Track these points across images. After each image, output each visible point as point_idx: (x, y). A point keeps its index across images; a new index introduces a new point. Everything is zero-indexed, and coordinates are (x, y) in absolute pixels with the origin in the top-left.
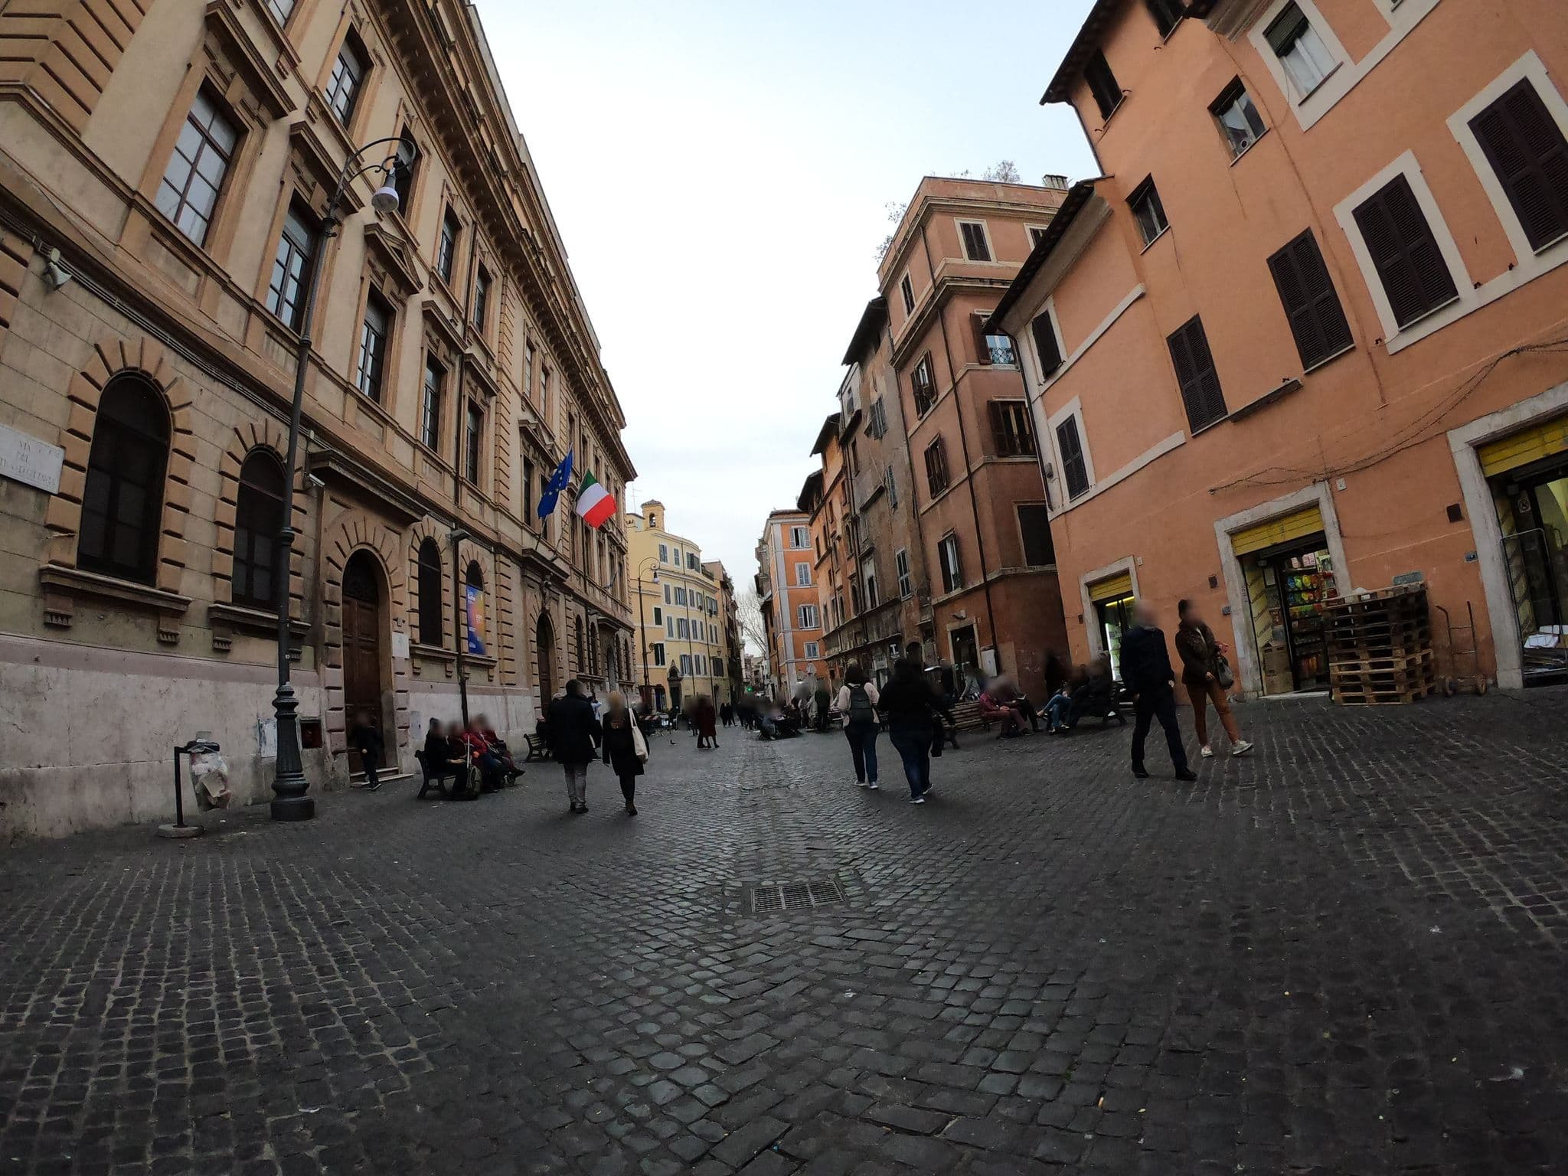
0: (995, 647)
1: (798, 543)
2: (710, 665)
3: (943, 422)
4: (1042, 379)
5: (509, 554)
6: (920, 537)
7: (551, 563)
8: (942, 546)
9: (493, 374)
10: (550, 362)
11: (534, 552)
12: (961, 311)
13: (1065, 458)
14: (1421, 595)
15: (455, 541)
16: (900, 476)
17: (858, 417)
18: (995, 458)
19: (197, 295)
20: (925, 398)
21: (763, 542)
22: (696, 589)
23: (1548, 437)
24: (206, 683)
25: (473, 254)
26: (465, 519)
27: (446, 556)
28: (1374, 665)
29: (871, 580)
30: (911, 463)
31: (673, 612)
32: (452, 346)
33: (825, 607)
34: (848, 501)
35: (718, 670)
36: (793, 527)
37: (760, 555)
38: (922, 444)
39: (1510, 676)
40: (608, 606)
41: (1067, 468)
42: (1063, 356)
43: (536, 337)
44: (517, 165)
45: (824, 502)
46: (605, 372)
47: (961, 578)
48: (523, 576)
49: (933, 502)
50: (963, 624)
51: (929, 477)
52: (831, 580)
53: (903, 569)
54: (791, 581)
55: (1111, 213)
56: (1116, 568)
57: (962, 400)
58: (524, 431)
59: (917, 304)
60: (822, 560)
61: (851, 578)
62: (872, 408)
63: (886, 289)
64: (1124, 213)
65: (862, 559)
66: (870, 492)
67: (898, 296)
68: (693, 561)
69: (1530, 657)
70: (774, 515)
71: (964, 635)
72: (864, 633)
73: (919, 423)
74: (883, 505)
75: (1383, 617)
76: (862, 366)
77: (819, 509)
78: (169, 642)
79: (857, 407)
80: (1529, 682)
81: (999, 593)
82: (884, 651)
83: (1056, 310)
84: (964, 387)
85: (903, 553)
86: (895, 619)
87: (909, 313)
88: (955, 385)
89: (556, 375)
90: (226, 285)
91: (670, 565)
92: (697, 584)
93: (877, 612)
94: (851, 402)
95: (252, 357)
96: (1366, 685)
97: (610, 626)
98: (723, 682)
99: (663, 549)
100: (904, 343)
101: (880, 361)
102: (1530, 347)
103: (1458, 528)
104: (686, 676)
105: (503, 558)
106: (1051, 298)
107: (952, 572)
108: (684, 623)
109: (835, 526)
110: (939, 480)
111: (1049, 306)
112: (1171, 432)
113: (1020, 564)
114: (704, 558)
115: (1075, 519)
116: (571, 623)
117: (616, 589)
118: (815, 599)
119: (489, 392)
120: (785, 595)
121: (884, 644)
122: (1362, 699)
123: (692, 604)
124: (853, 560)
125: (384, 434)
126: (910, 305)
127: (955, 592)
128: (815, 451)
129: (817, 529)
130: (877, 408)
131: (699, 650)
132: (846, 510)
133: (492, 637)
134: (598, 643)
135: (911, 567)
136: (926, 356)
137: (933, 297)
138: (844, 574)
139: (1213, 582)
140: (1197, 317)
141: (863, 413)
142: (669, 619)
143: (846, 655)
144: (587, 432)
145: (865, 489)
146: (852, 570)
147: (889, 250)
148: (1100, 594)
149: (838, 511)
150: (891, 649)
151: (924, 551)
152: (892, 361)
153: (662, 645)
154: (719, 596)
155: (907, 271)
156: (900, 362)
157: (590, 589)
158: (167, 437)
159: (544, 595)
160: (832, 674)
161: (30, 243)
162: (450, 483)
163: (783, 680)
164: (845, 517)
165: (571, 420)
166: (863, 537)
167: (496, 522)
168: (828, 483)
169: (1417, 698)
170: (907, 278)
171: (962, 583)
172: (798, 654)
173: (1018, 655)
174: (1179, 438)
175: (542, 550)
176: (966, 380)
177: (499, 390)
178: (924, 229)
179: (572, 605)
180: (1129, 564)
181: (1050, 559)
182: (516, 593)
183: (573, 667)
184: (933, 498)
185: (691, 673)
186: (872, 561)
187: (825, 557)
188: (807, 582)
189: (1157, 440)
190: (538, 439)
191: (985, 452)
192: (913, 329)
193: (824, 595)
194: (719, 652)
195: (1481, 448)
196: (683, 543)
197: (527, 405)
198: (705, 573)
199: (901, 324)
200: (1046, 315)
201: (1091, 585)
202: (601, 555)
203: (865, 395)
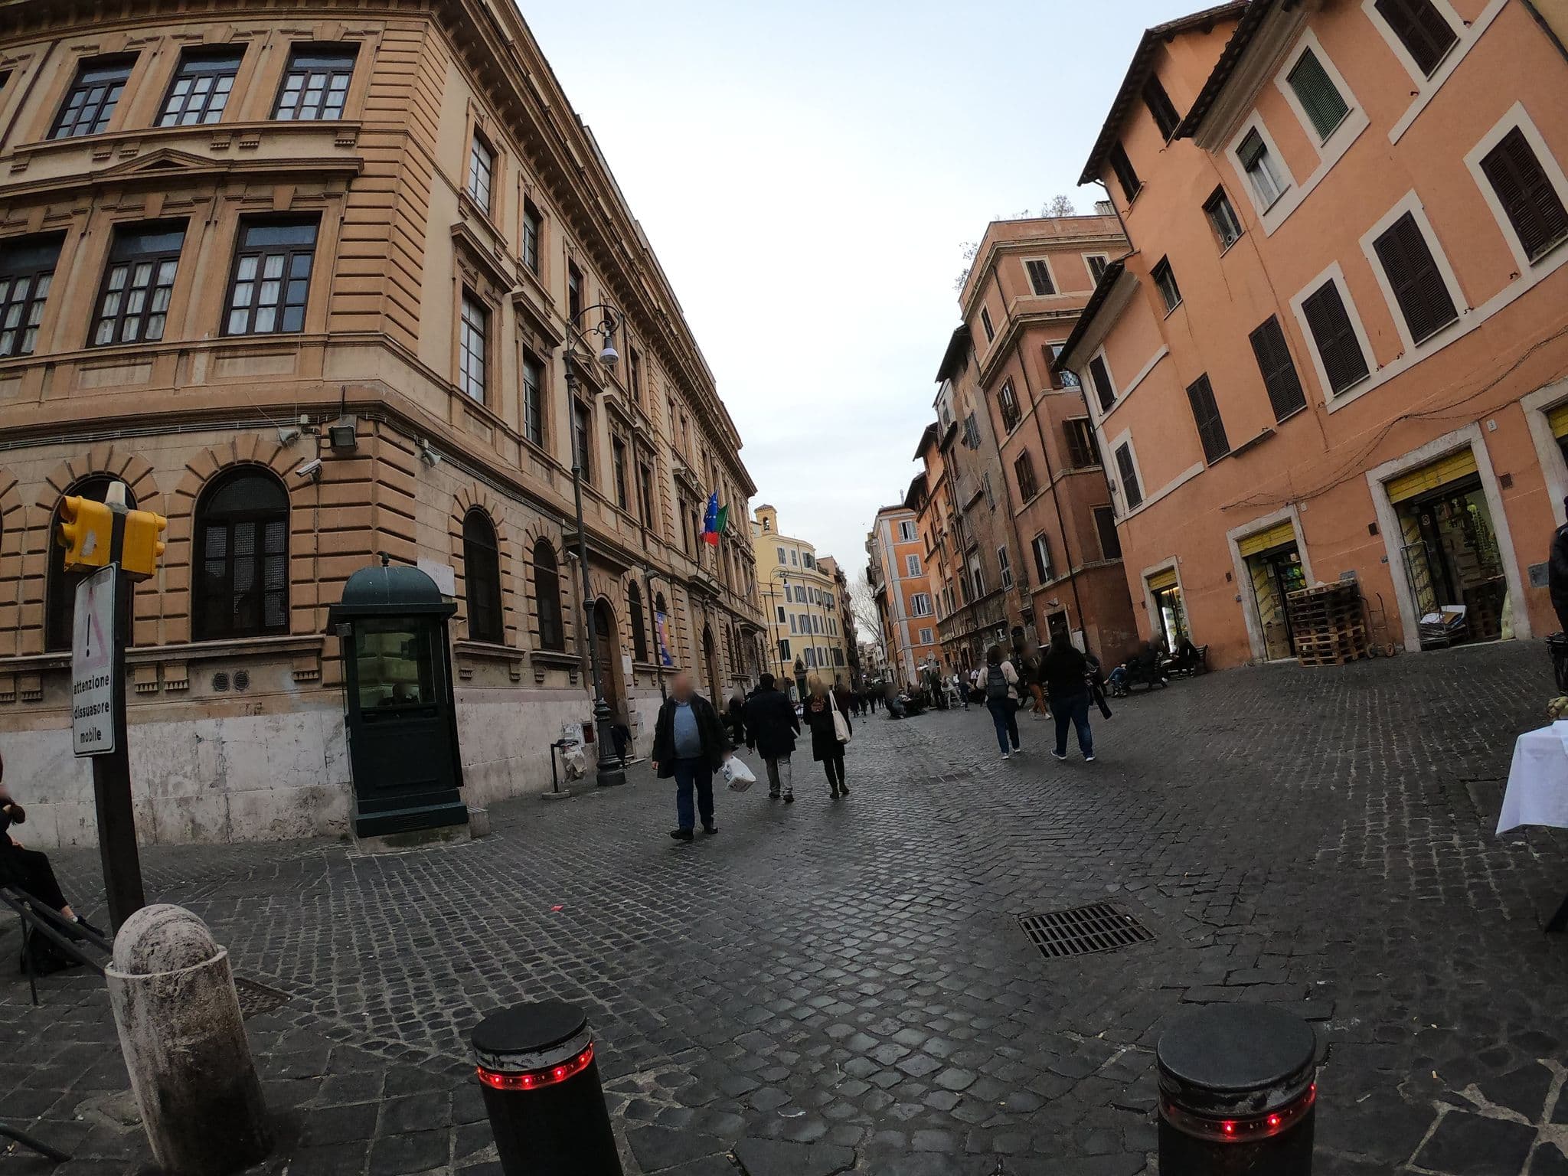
0: (1082, 629)
1: (906, 537)
2: (831, 656)
3: (1026, 438)
4: (1102, 411)
5: (680, 581)
6: (1017, 537)
7: (708, 584)
8: (1035, 544)
9: (651, 436)
10: (685, 412)
11: (697, 578)
12: (1034, 343)
13: (1123, 477)
14: (1354, 587)
15: (647, 580)
16: (995, 481)
17: (954, 428)
18: (1072, 471)
19: (493, 444)
20: (1011, 416)
21: (872, 536)
22: (814, 586)
23: (1428, 477)
24: (537, 704)
25: (625, 341)
26: (652, 561)
27: (643, 593)
28: (1319, 639)
29: (977, 572)
30: (1004, 472)
31: (794, 609)
32: (627, 425)
33: (937, 597)
34: (951, 502)
35: (839, 660)
36: (901, 522)
37: (870, 547)
38: (1012, 456)
39: (1412, 643)
40: (746, 612)
41: (1125, 484)
42: (1116, 395)
43: (674, 394)
44: (641, 251)
45: (929, 501)
46: (722, 403)
47: (1052, 570)
48: (690, 598)
49: (1024, 507)
50: (1058, 610)
51: (1020, 484)
52: (941, 573)
53: (1004, 564)
54: (902, 572)
55: (1140, 284)
56: (1165, 565)
57: (1041, 419)
58: (677, 478)
59: (996, 334)
60: (931, 554)
61: (959, 570)
62: (966, 422)
63: (968, 317)
64: (1149, 282)
65: (968, 554)
66: (971, 496)
67: (978, 325)
68: (809, 560)
69: (1425, 630)
70: (883, 511)
71: (1058, 618)
72: (974, 619)
73: (1008, 438)
74: (983, 507)
75: (1321, 606)
76: (954, 382)
77: (925, 508)
78: (515, 680)
79: (953, 419)
80: (1426, 647)
81: (1082, 582)
82: (993, 635)
83: (1107, 356)
84: (1042, 409)
85: (1003, 549)
86: (1000, 606)
87: (990, 341)
88: (1035, 407)
89: (691, 422)
90: (506, 432)
91: (789, 565)
92: (813, 581)
93: (984, 601)
94: (946, 412)
95: (528, 477)
96: (1317, 652)
97: (751, 629)
98: (844, 671)
99: (781, 551)
100: (989, 368)
101: (969, 379)
102: (1411, 415)
103: (1375, 540)
104: (810, 668)
105: (677, 587)
106: (1102, 346)
107: (1045, 565)
108: (805, 619)
109: (941, 524)
110: (1029, 488)
111: (1101, 352)
112: (1193, 463)
113: (1098, 559)
114: (818, 555)
115: (1135, 524)
116: (724, 631)
117: (750, 596)
118: (926, 587)
119: (652, 453)
120: (897, 585)
121: (991, 629)
122: (1314, 662)
123: (812, 601)
124: (960, 555)
125: (598, 508)
126: (991, 336)
127: (1049, 583)
128: (917, 456)
129: (925, 526)
130: (970, 422)
131: (821, 643)
132: (951, 510)
133: (675, 651)
134: (742, 646)
135: (1010, 559)
136: (1008, 380)
137: (1009, 331)
138: (953, 566)
139: (1229, 577)
140: (1205, 374)
141: (959, 425)
142: (792, 617)
143: (959, 640)
144: (717, 463)
145: (966, 493)
146: (959, 564)
147: (967, 283)
148: (1157, 585)
149: (944, 511)
150: (998, 634)
151: (1020, 546)
152: (980, 383)
153: (787, 641)
154: (835, 591)
155: (984, 304)
156: (987, 383)
157: (732, 599)
158: (495, 545)
159: (705, 611)
160: (947, 657)
161: (413, 440)
162: (639, 533)
163: (901, 665)
164: (950, 517)
165: (704, 455)
166: (967, 535)
167: (669, 558)
168: (932, 484)
169: (1348, 661)
170: (985, 310)
171: (1053, 576)
172: (914, 640)
173: (1101, 634)
174: (1199, 467)
175: (701, 574)
176: (1043, 403)
177: (658, 450)
178: (995, 268)
179: (722, 615)
180: (1173, 562)
181: (1119, 554)
182: (686, 614)
183: (729, 668)
184: (1025, 503)
185: (815, 665)
186: (977, 556)
187: (933, 551)
188: (918, 572)
189: (1184, 468)
190: (688, 482)
191: (1064, 467)
192: (995, 357)
193: (936, 585)
194: (839, 643)
195: (1388, 483)
196: (799, 544)
197: (677, 455)
198: (822, 571)
199: (984, 352)
200: (1100, 358)
201: (1149, 578)
202: (737, 568)
203: (959, 409)
